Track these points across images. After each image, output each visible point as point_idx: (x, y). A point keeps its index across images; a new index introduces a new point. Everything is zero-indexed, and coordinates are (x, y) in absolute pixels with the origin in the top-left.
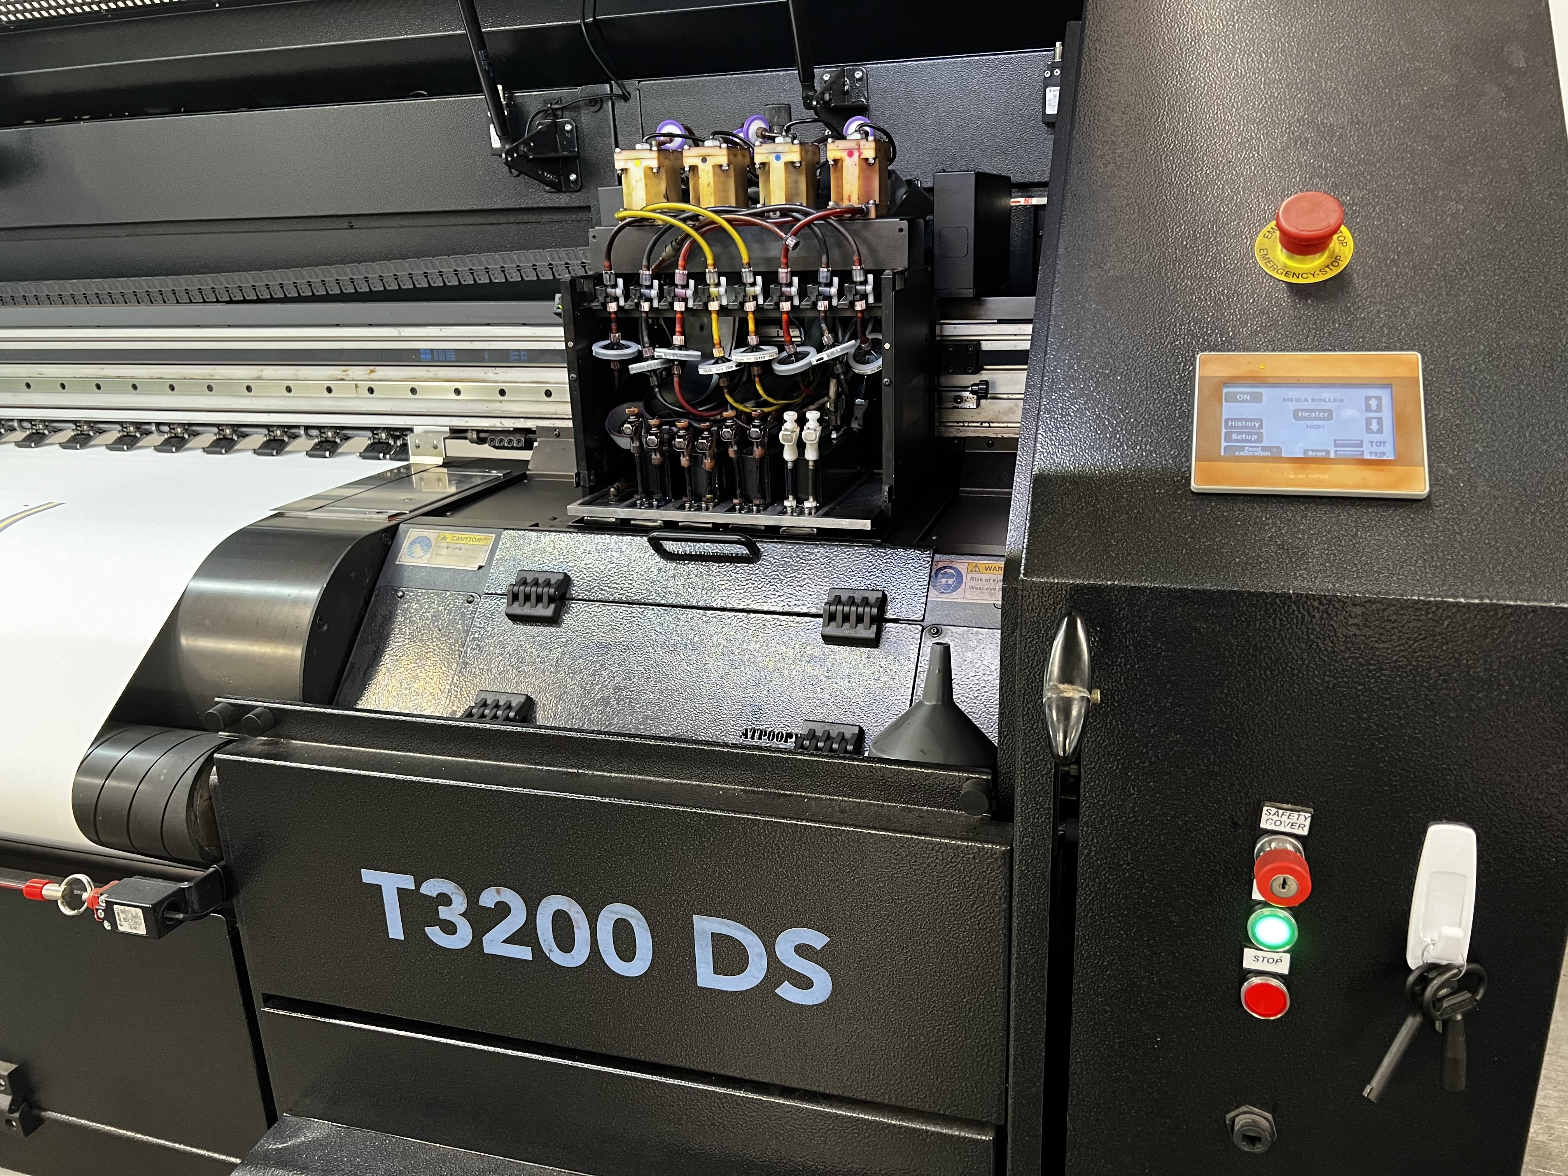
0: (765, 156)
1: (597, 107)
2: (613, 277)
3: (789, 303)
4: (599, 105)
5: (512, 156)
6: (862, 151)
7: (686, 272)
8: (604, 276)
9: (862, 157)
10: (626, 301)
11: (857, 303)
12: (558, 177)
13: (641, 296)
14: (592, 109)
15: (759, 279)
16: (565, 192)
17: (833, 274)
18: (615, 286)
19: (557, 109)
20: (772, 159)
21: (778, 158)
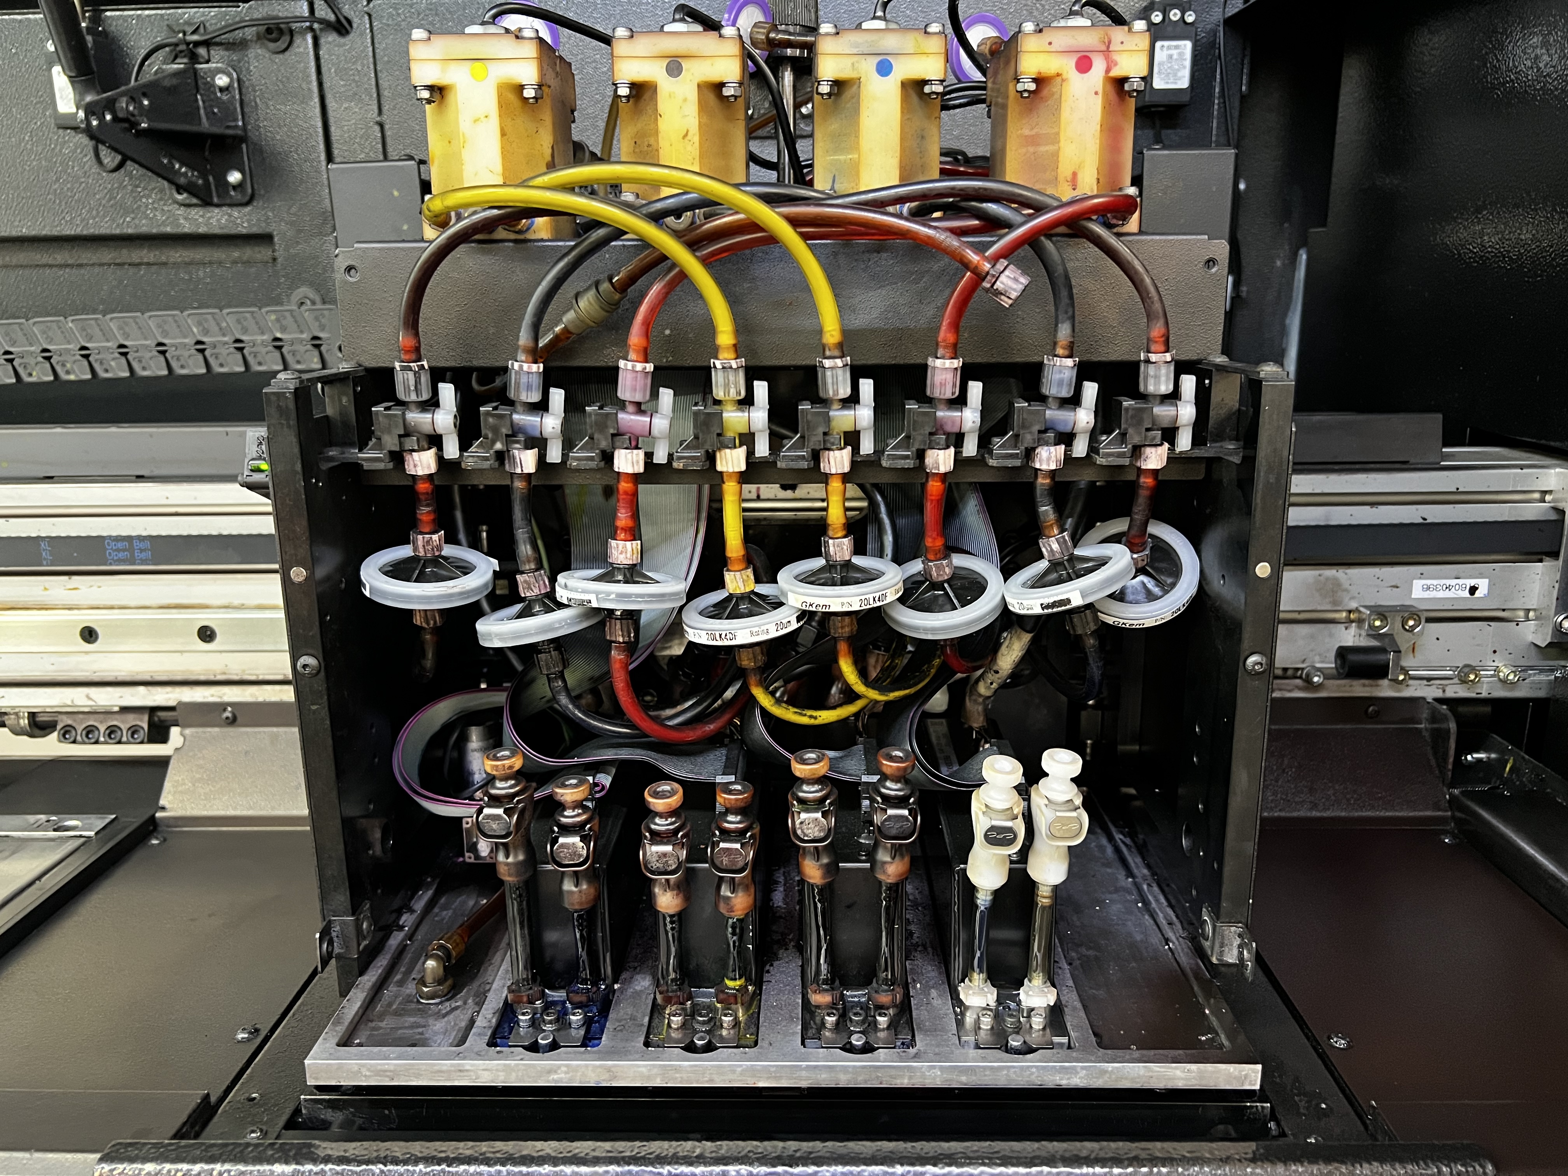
0: (848, 61)
1: (282, 44)
2: (425, 379)
3: (952, 450)
4: (286, 38)
5: (102, 119)
6: (1115, 57)
7: (650, 367)
8: (399, 377)
9: (1116, 72)
10: (464, 446)
11: (1149, 451)
12: (204, 175)
13: (514, 433)
14: (272, 45)
15: (867, 386)
16: (218, 206)
17: (1085, 371)
18: (432, 403)
19: (197, 44)
20: (867, 68)
21: (884, 69)
